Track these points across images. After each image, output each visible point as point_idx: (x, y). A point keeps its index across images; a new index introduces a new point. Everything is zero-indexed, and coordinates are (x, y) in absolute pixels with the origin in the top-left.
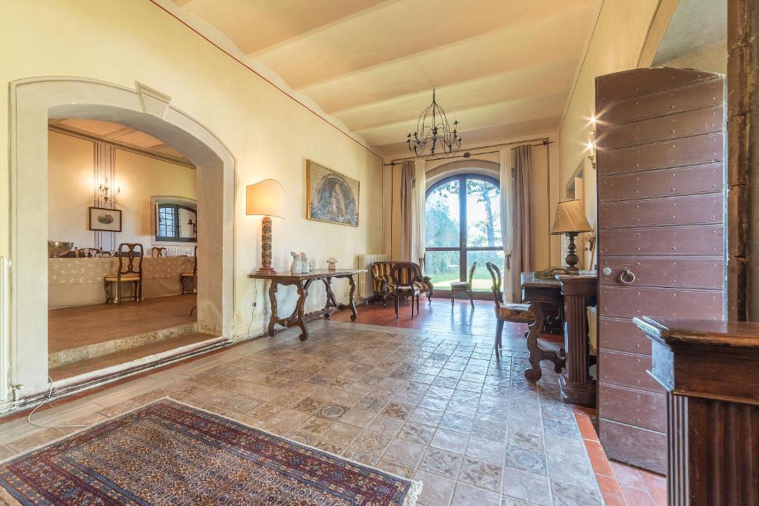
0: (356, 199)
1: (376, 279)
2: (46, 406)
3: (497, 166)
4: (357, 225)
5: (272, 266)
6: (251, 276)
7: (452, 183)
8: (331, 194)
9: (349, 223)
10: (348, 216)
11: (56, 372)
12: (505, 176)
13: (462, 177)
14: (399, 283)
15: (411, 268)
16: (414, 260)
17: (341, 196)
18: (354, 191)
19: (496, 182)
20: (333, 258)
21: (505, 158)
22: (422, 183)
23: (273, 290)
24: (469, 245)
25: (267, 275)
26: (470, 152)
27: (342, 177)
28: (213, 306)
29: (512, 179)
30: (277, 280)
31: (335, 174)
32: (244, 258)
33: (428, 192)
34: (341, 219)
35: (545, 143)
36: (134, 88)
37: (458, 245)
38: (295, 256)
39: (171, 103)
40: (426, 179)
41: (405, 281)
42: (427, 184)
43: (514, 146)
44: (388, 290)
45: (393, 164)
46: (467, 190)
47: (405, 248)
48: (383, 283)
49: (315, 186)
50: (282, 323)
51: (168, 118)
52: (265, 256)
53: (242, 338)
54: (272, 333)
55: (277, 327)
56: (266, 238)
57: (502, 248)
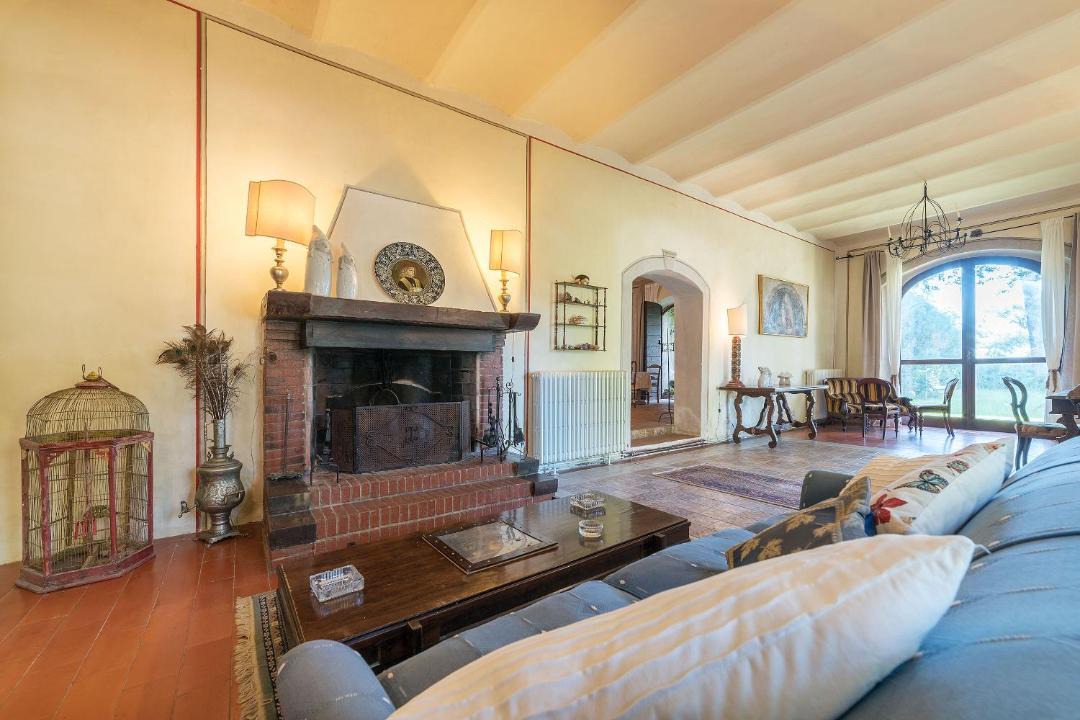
0: (805, 307)
1: (831, 398)
2: (629, 461)
3: (1037, 243)
4: (806, 335)
5: (740, 379)
6: (721, 388)
7: (948, 272)
8: (780, 305)
9: (797, 334)
10: (797, 327)
11: (635, 442)
12: (1051, 255)
13: (968, 263)
14: (866, 400)
15: (880, 385)
16: (883, 376)
17: (790, 307)
18: (803, 298)
19: (1035, 265)
20: (787, 373)
21: (1051, 231)
22: (897, 276)
23: (738, 401)
24: (980, 353)
25: (737, 390)
26: (983, 229)
27: (791, 284)
28: (690, 411)
30: (743, 392)
31: (784, 283)
32: (715, 372)
33: (905, 287)
34: (790, 330)
36: (661, 254)
37: (959, 357)
38: (761, 370)
39: (678, 257)
40: (903, 271)
41: (873, 396)
42: (904, 277)
44: (850, 411)
45: (849, 256)
46: (977, 279)
47: (870, 361)
48: (842, 402)
49: (766, 300)
50: (749, 431)
51: (676, 269)
52: (735, 371)
53: (715, 441)
54: (737, 440)
55: (742, 435)
56: (736, 355)
57: (1043, 360)
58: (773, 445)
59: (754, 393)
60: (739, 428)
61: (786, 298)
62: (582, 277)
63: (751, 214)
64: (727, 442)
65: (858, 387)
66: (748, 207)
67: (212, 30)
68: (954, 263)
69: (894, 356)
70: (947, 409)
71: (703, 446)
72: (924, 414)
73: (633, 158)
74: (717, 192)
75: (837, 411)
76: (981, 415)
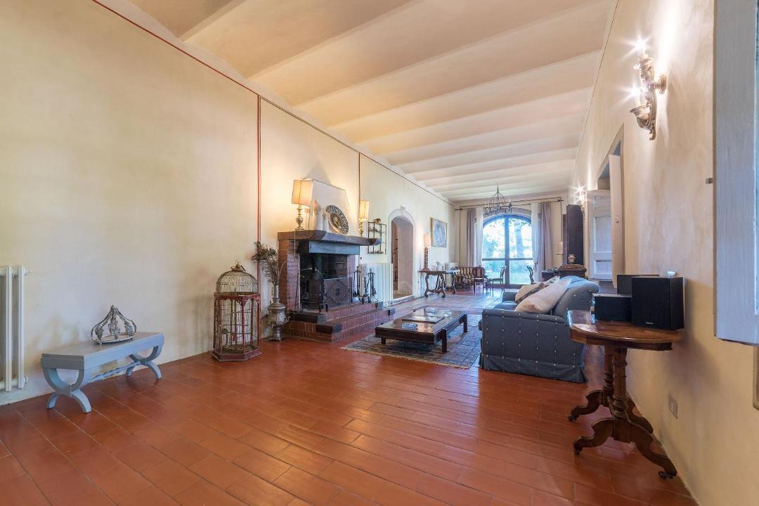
0: (446, 233)
3: (530, 212)
4: (445, 247)
5: (428, 267)
6: (420, 272)
7: (499, 220)
8: (438, 232)
9: (443, 246)
10: (443, 243)
12: (534, 217)
13: (507, 217)
14: (476, 276)
17: (441, 233)
18: (445, 228)
19: (529, 220)
21: (534, 209)
22: (481, 219)
23: (427, 278)
24: (511, 256)
25: (427, 272)
26: (512, 204)
27: (442, 222)
28: (407, 283)
29: (538, 219)
30: (429, 273)
31: (439, 221)
32: (418, 264)
33: (485, 224)
34: (441, 244)
35: (559, 201)
36: (400, 208)
37: (504, 257)
38: (437, 263)
39: (405, 210)
40: (484, 218)
41: (479, 275)
42: (484, 220)
43: (540, 201)
45: (461, 209)
46: (510, 224)
48: (462, 277)
49: (434, 229)
50: (432, 291)
51: (405, 215)
52: (426, 263)
53: (417, 296)
54: (426, 296)
55: (428, 293)
56: (426, 256)
57: (532, 259)
58: (444, 297)
59: (434, 273)
60: (428, 290)
61: (440, 229)
62: (378, 220)
63: (429, 189)
64: (421, 297)
65: (473, 271)
66: (427, 186)
67: (263, 103)
68: (501, 217)
69: (480, 257)
70: (501, 280)
71: (413, 299)
72: (495, 283)
73: (393, 163)
74: (418, 179)
75: (460, 282)
76: (512, 282)
